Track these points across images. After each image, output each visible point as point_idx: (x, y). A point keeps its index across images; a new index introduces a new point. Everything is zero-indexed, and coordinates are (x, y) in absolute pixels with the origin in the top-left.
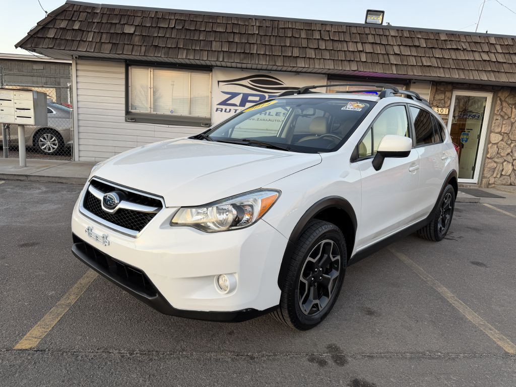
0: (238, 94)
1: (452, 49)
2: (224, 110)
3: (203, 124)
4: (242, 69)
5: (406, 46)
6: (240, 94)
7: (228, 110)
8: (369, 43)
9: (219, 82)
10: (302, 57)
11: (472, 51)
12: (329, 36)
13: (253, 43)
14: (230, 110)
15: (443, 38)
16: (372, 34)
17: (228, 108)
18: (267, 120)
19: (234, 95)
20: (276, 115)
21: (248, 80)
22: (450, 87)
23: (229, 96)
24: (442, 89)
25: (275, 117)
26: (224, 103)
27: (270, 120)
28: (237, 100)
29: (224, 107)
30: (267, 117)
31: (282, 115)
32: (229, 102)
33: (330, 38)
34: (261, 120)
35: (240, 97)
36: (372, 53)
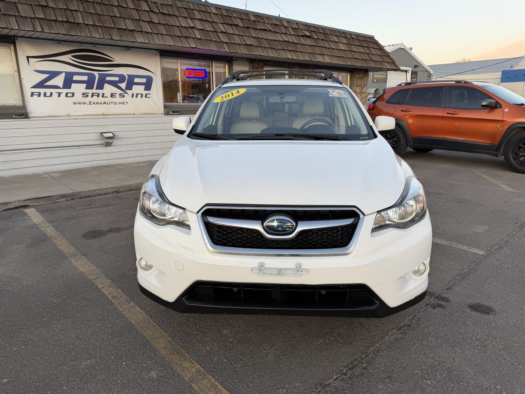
0: (58, 73)
1: (262, 29)
2: (42, 95)
3: (15, 115)
4: (59, 42)
5: (228, 24)
6: (61, 72)
7: (48, 94)
8: (197, 19)
9: (28, 58)
10: (139, 31)
11: (275, 32)
12: (158, 9)
13: (75, 11)
14: (51, 94)
15: (253, 19)
16: (197, 10)
17: (48, 91)
18: (101, 103)
19: (53, 75)
20: (111, 96)
21: (69, 56)
22: (261, 64)
23: (47, 75)
24: (256, 66)
25: (109, 99)
26: (41, 85)
27: (105, 103)
28: (59, 81)
29: (42, 91)
30: (100, 99)
31: (117, 96)
32: (48, 84)
33: (160, 11)
34: (94, 103)
35: (62, 76)
36: (202, 30)
